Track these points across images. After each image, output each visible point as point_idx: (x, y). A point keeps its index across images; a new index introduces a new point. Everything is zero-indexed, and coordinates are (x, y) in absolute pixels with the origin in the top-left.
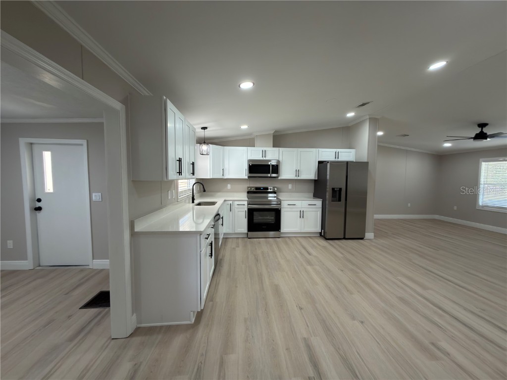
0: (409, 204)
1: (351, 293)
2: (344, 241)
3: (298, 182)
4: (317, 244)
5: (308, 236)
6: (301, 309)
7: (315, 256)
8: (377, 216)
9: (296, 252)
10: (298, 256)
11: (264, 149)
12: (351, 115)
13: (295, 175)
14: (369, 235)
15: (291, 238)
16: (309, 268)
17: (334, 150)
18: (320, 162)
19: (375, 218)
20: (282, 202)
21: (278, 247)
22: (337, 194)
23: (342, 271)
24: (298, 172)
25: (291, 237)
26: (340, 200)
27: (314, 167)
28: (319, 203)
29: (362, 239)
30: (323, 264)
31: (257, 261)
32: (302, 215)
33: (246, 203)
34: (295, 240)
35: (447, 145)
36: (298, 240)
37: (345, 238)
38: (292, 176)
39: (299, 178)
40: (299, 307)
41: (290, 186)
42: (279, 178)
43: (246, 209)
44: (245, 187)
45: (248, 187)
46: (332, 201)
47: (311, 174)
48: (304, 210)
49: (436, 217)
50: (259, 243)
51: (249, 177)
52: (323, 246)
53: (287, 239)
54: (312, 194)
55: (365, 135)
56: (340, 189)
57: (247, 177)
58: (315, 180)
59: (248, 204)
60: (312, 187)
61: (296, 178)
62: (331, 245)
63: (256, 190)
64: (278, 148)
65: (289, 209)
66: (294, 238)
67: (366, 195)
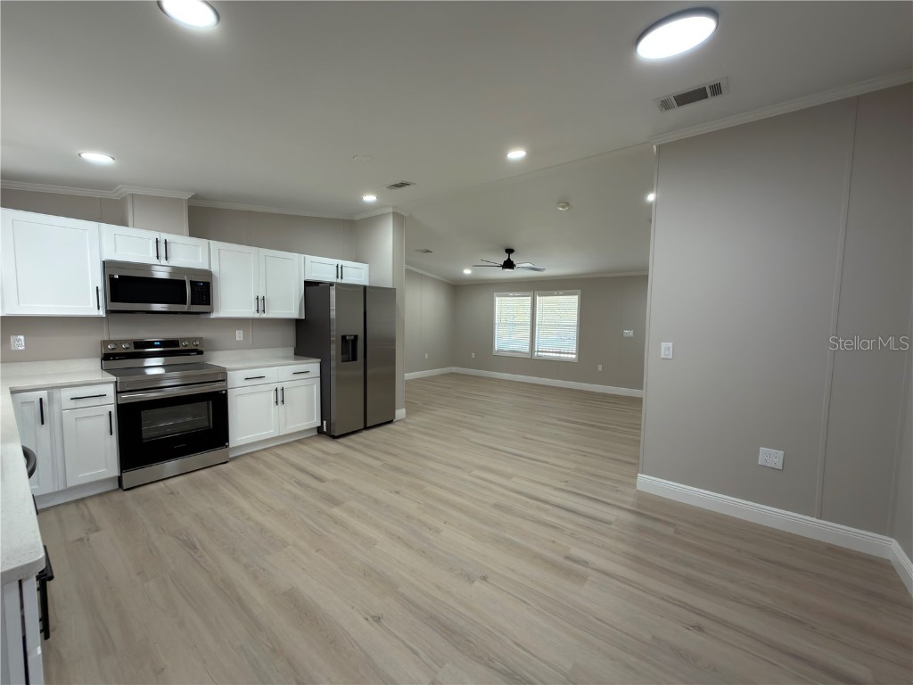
0: (426, 355)
1: (438, 531)
2: (365, 433)
3: (259, 326)
4: (323, 452)
5: (295, 441)
6: (378, 619)
7: (334, 481)
8: (408, 376)
9: (289, 487)
10: (299, 492)
11: (163, 236)
12: (370, 198)
13: (254, 308)
14: (400, 413)
15: (257, 455)
16: (336, 511)
17: (336, 262)
18: (308, 284)
19: (406, 378)
20: (229, 373)
21: (237, 489)
22: (350, 347)
23: (398, 493)
24: (261, 302)
25: (255, 453)
26: (354, 359)
27: (297, 292)
28: (313, 367)
29: (390, 422)
30: (360, 493)
31: (194, 547)
32: (280, 397)
33: (109, 390)
34: (268, 457)
35: (467, 272)
36: (278, 456)
37: (366, 428)
38: (249, 311)
39: (264, 316)
40: (373, 618)
41: (239, 335)
42: (213, 316)
43: (113, 408)
44: (94, 339)
45: (105, 343)
46: (342, 361)
47: (289, 306)
48: (285, 385)
49: (454, 369)
50: (172, 493)
51: (108, 312)
52: (337, 454)
53: (249, 460)
54: (291, 351)
55: (386, 241)
56: (356, 337)
57: (102, 313)
58: (297, 321)
59: (117, 393)
60: (291, 334)
61: (257, 315)
62: (347, 446)
63: (135, 348)
64: (205, 241)
65: (249, 389)
66: (266, 453)
67: (395, 345)
